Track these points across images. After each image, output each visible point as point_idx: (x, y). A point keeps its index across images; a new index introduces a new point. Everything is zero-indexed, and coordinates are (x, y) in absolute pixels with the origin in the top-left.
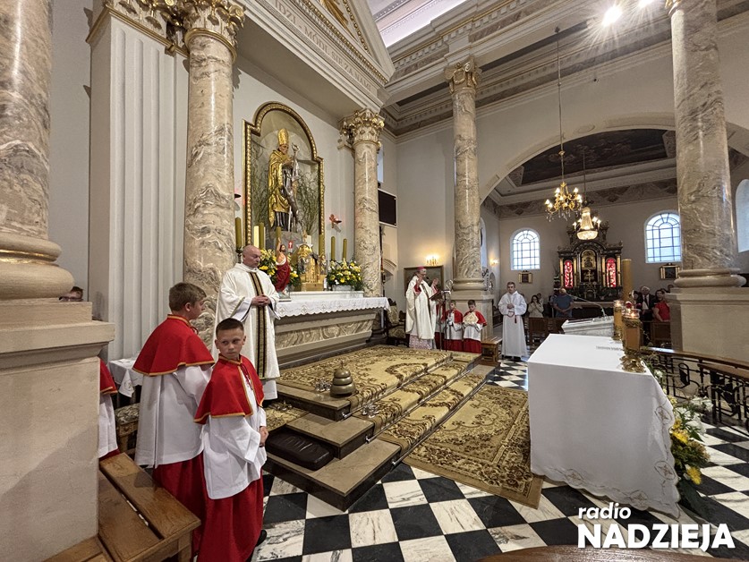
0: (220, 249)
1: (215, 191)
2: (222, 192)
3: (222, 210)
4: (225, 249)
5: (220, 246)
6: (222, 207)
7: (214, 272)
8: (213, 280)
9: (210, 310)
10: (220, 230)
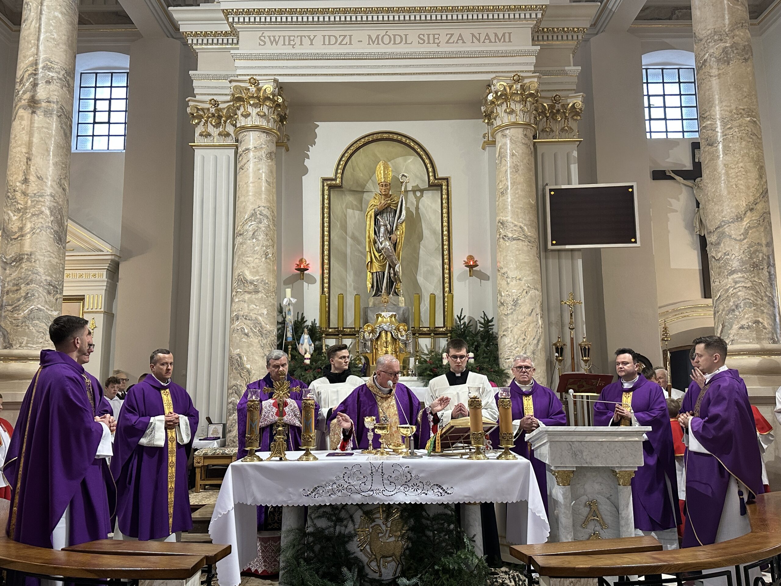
0: (247, 335)
1: (244, 278)
2: (249, 277)
3: (249, 296)
4: (251, 334)
5: (246, 331)
6: (249, 293)
7: (240, 358)
8: (239, 366)
9: (236, 395)
10: (247, 316)
